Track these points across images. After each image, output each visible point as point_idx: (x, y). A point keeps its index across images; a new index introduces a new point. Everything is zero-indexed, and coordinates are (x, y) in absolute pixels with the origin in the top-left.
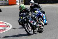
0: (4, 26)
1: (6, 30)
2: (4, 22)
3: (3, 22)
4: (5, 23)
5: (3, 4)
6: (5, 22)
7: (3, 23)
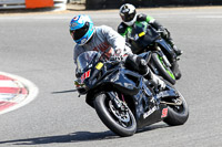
5: (5, 6)
6: (12, 73)
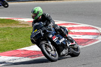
0: (94, 33)
1: (97, 40)
2: (95, 27)
3: (93, 26)
4: (97, 28)
7: (93, 28)
